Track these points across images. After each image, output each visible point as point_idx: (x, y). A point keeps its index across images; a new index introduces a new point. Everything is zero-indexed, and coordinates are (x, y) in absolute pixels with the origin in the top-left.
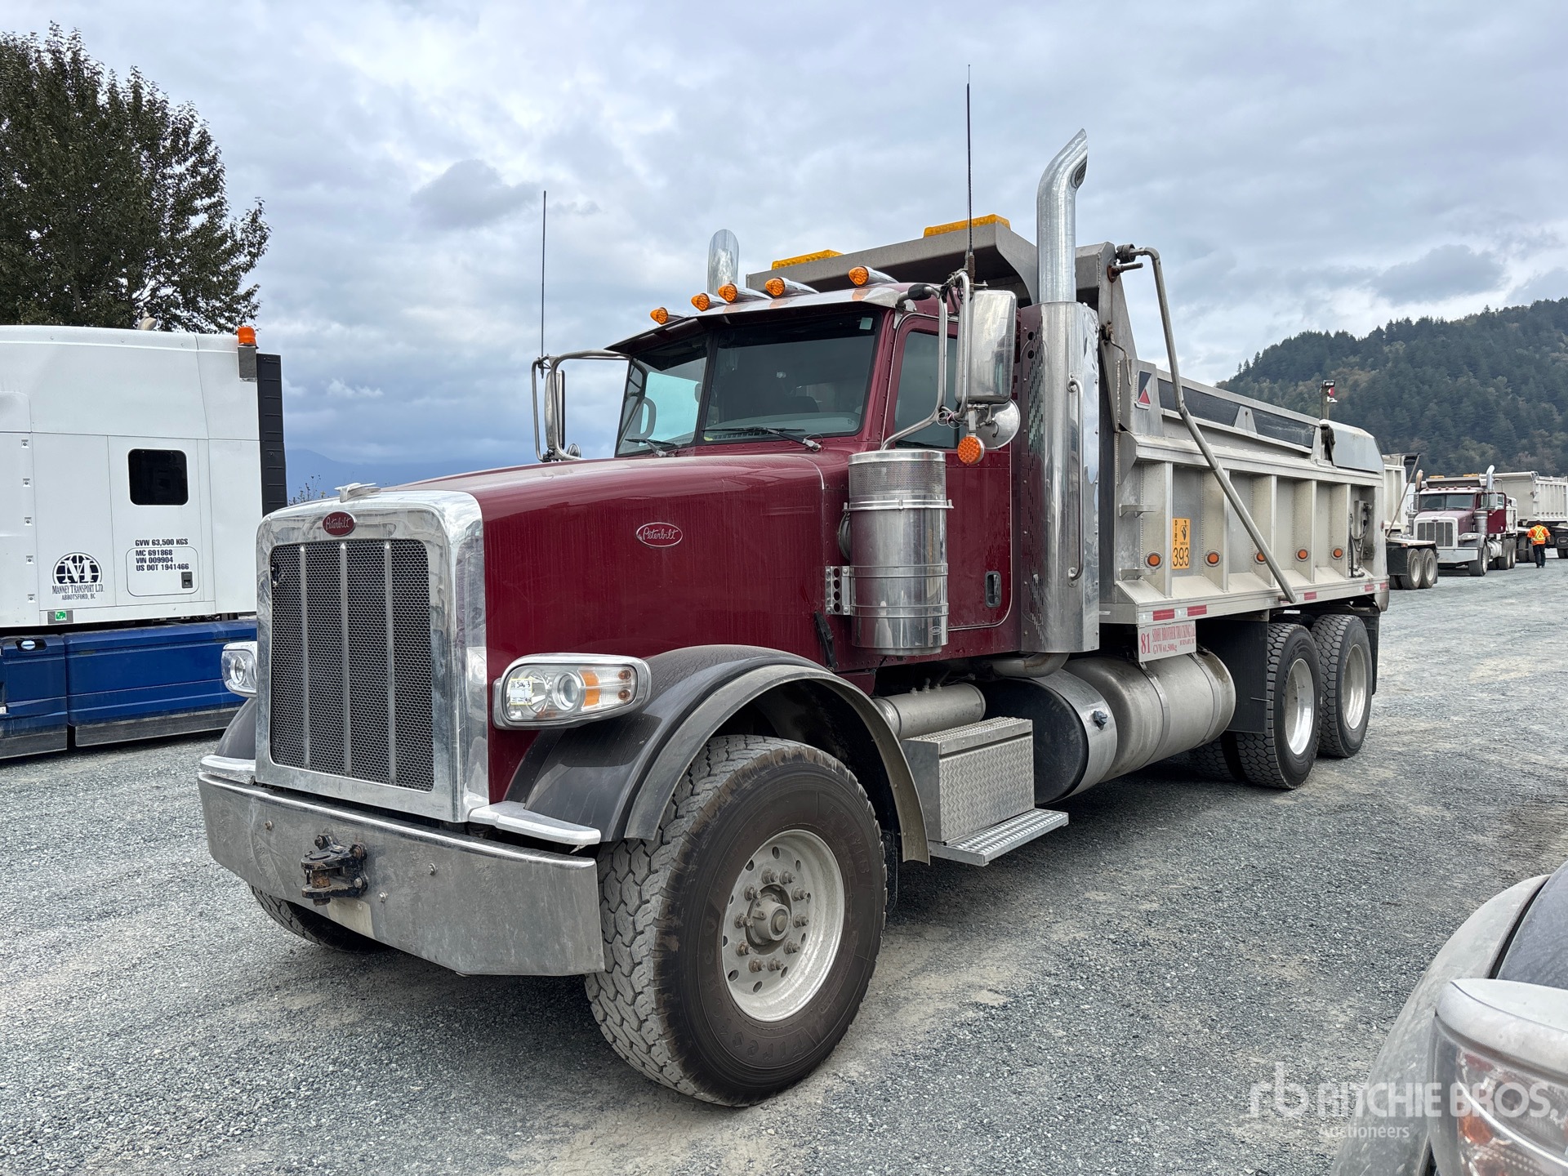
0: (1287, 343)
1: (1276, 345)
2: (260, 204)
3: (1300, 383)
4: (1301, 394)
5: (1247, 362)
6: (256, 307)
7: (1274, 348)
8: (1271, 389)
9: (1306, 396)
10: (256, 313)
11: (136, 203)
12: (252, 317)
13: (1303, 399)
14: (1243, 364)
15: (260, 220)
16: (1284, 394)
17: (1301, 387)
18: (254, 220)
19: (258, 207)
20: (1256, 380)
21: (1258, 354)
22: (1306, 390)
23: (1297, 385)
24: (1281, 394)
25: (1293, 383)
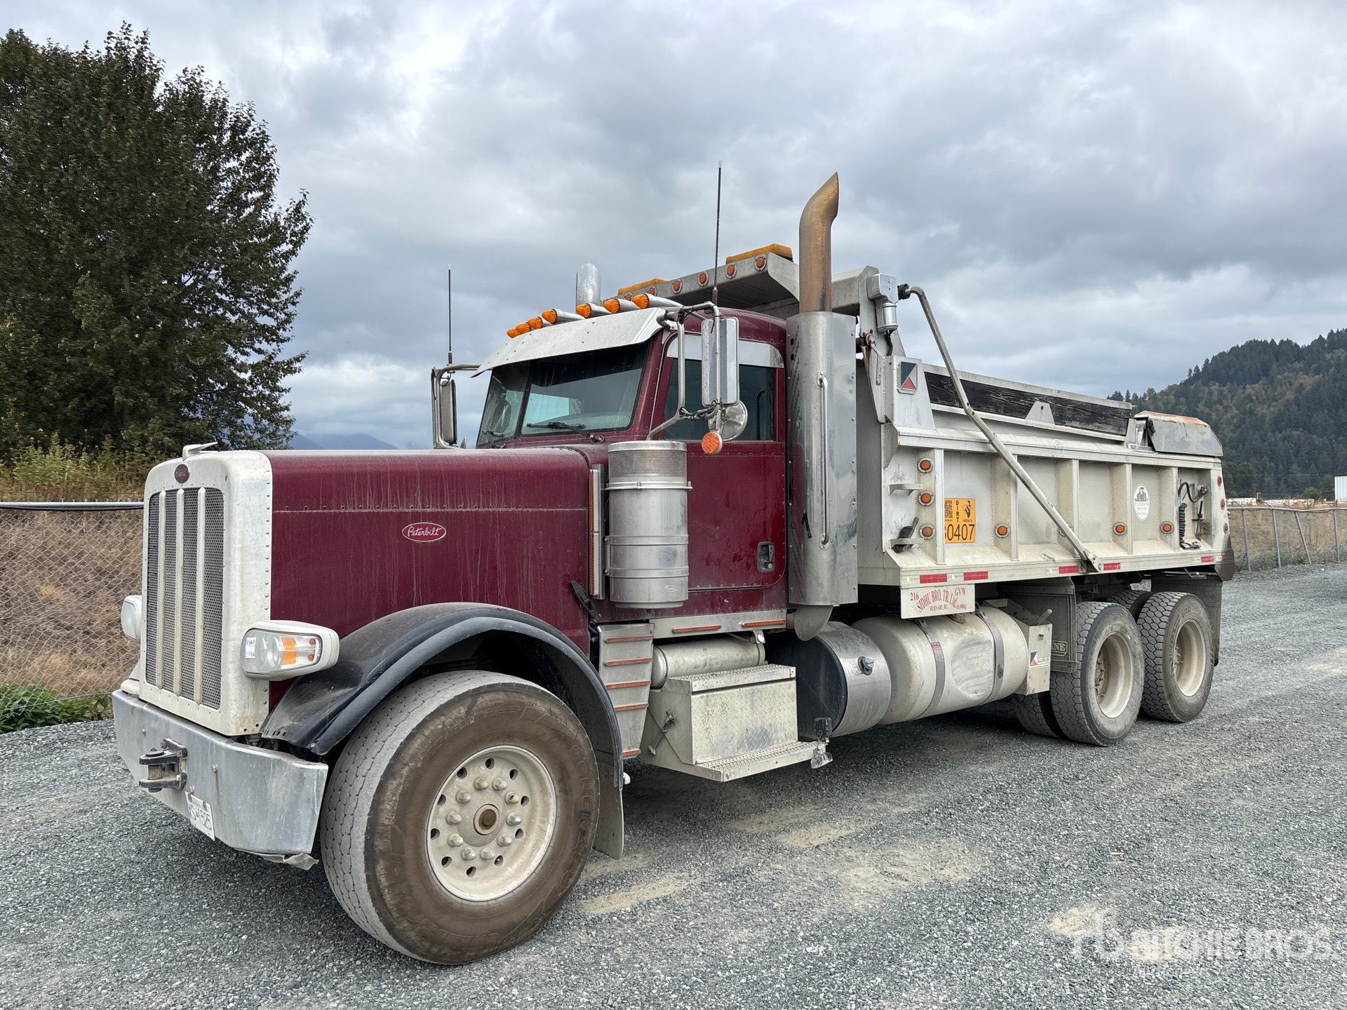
0: (1235, 350)
1: (1224, 352)
2: (305, 195)
3: (1248, 386)
4: (1249, 395)
5: (1197, 367)
6: (298, 294)
7: (1222, 355)
8: (1220, 392)
9: (1254, 398)
10: (297, 300)
11: (184, 189)
12: (294, 304)
13: (1251, 401)
14: (1193, 370)
15: (303, 210)
16: (1233, 396)
17: (1249, 390)
18: (297, 210)
19: (302, 198)
20: (1205, 384)
21: (1207, 360)
22: (1253, 392)
23: (1244, 388)
24: (1230, 397)
25: (1242, 387)
